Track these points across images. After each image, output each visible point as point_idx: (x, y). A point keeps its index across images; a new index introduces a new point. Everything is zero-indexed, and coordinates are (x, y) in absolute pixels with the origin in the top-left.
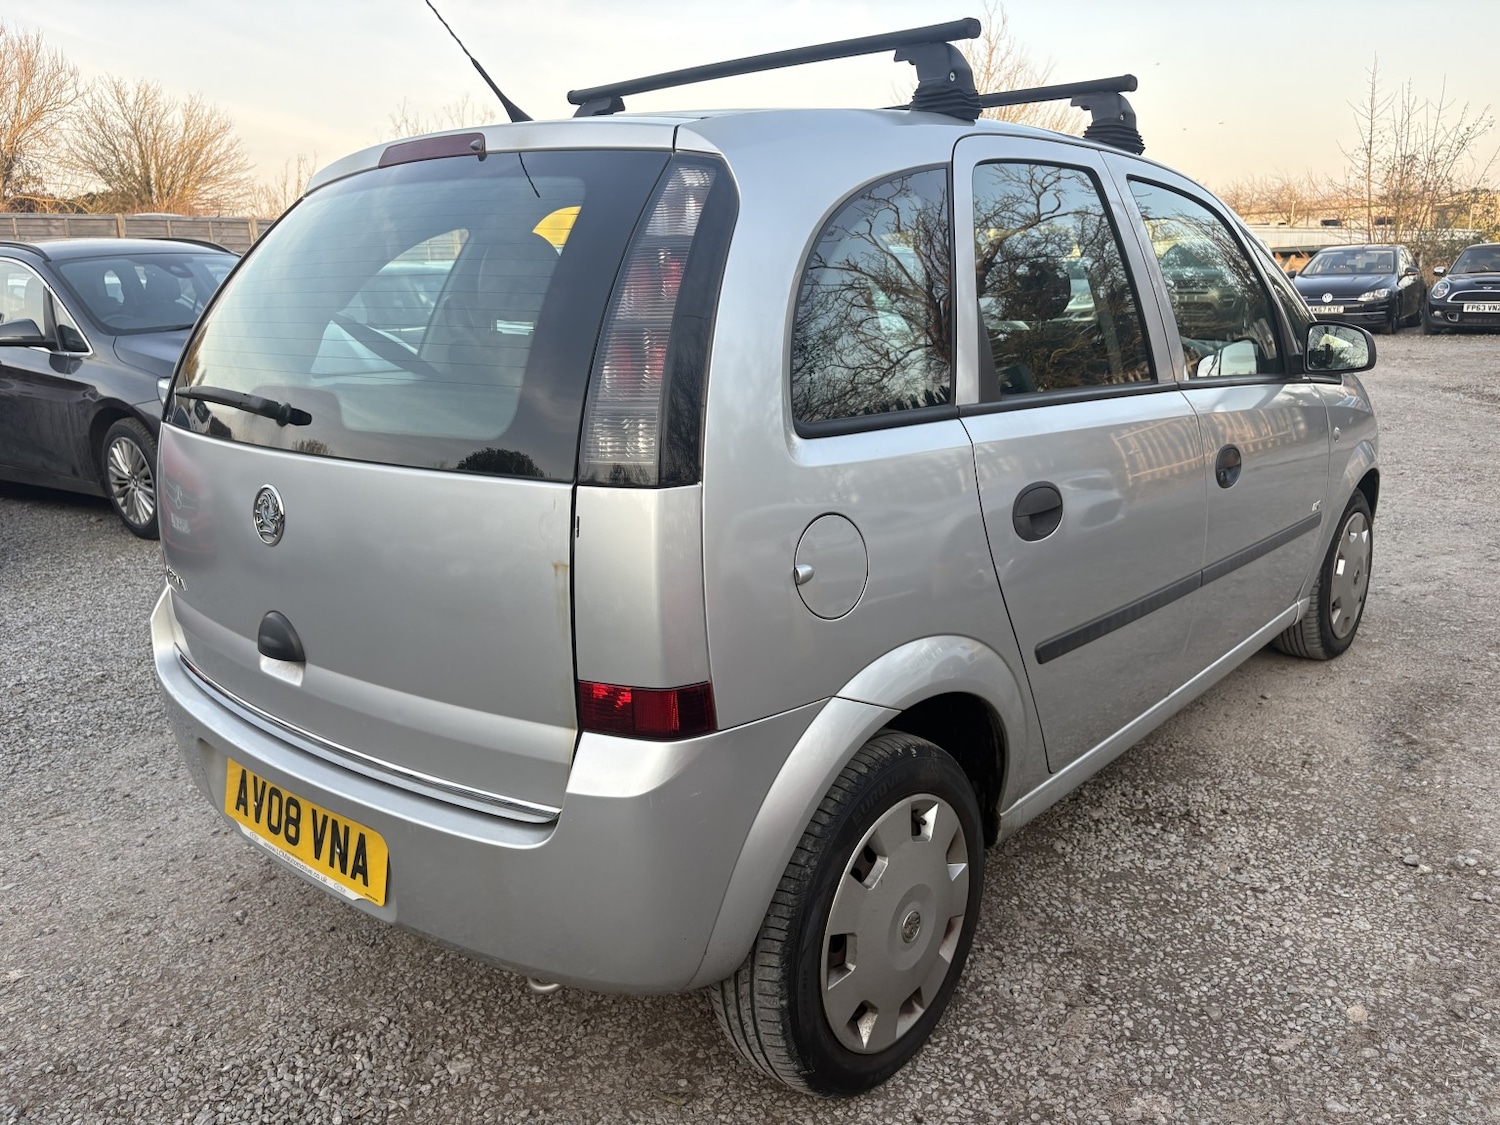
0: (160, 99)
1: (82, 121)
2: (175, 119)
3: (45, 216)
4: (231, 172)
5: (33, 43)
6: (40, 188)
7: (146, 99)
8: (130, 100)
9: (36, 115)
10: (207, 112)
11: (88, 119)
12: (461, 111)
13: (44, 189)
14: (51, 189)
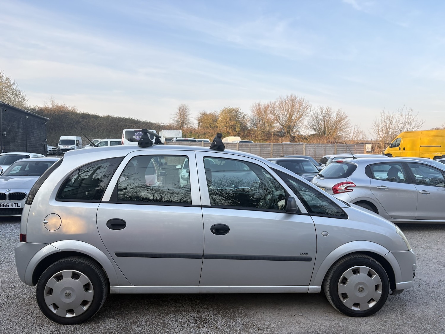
0: (330, 111)
1: (312, 117)
2: (334, 115)
3: (256, 143)
4: (346, 128)
5: (302, 100)
6: (299, 133)
7: (328, 111)
8: (324, 111)
9: (301, 116)
10: (342, 113)
11: (313, 116)
12: (402, 110)
13: (300, 133)
14: (301, 133)
